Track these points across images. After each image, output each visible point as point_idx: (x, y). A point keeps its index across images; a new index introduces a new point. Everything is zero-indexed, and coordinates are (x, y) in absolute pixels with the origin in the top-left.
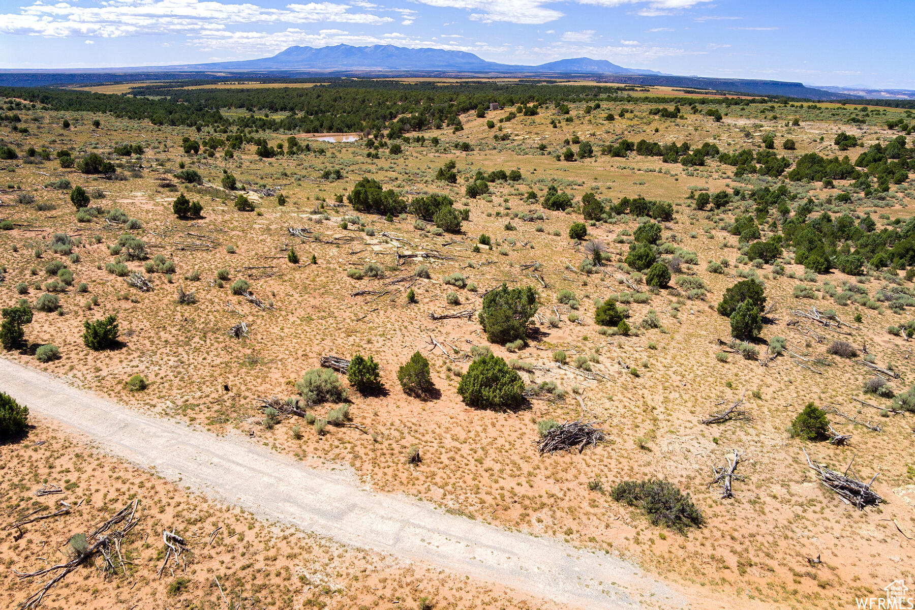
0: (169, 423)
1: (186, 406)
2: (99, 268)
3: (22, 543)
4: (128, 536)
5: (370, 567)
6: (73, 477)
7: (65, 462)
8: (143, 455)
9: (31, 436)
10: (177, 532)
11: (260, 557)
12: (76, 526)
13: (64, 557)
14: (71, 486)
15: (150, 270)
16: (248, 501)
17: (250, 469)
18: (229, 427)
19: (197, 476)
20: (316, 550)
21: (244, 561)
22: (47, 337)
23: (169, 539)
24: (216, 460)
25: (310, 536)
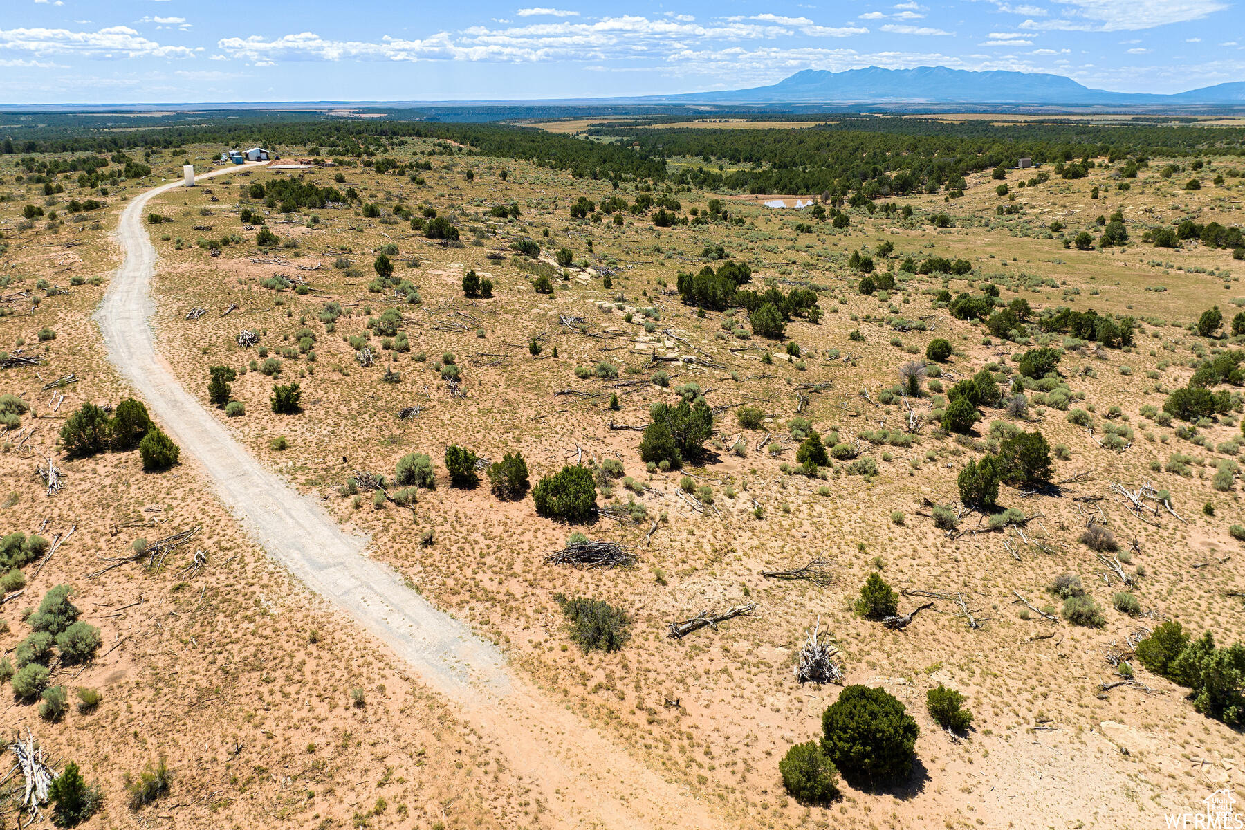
0: (274, 478)
1: (302, 469)
2: (345, 340)
3: (115, 538)
4: (175, 549)
5: (307, 606)
6: (174, 504)
7: (179, 493)
8: (234, 497)
9: (174, 471)
10: (207, 554)
11: (243, 582)
12: (151, 536)
13: (131, 554)
14: (170, 508)
15: (386, 347)
16: (271, 543)
17: (298, 522)
18: (315, 491)
19: (255, 520)
20: (285, 588)
21: (231, 581)
22: (248, 395)
23: (199, 557)
24: (280, 511)
25: (290, 576)
